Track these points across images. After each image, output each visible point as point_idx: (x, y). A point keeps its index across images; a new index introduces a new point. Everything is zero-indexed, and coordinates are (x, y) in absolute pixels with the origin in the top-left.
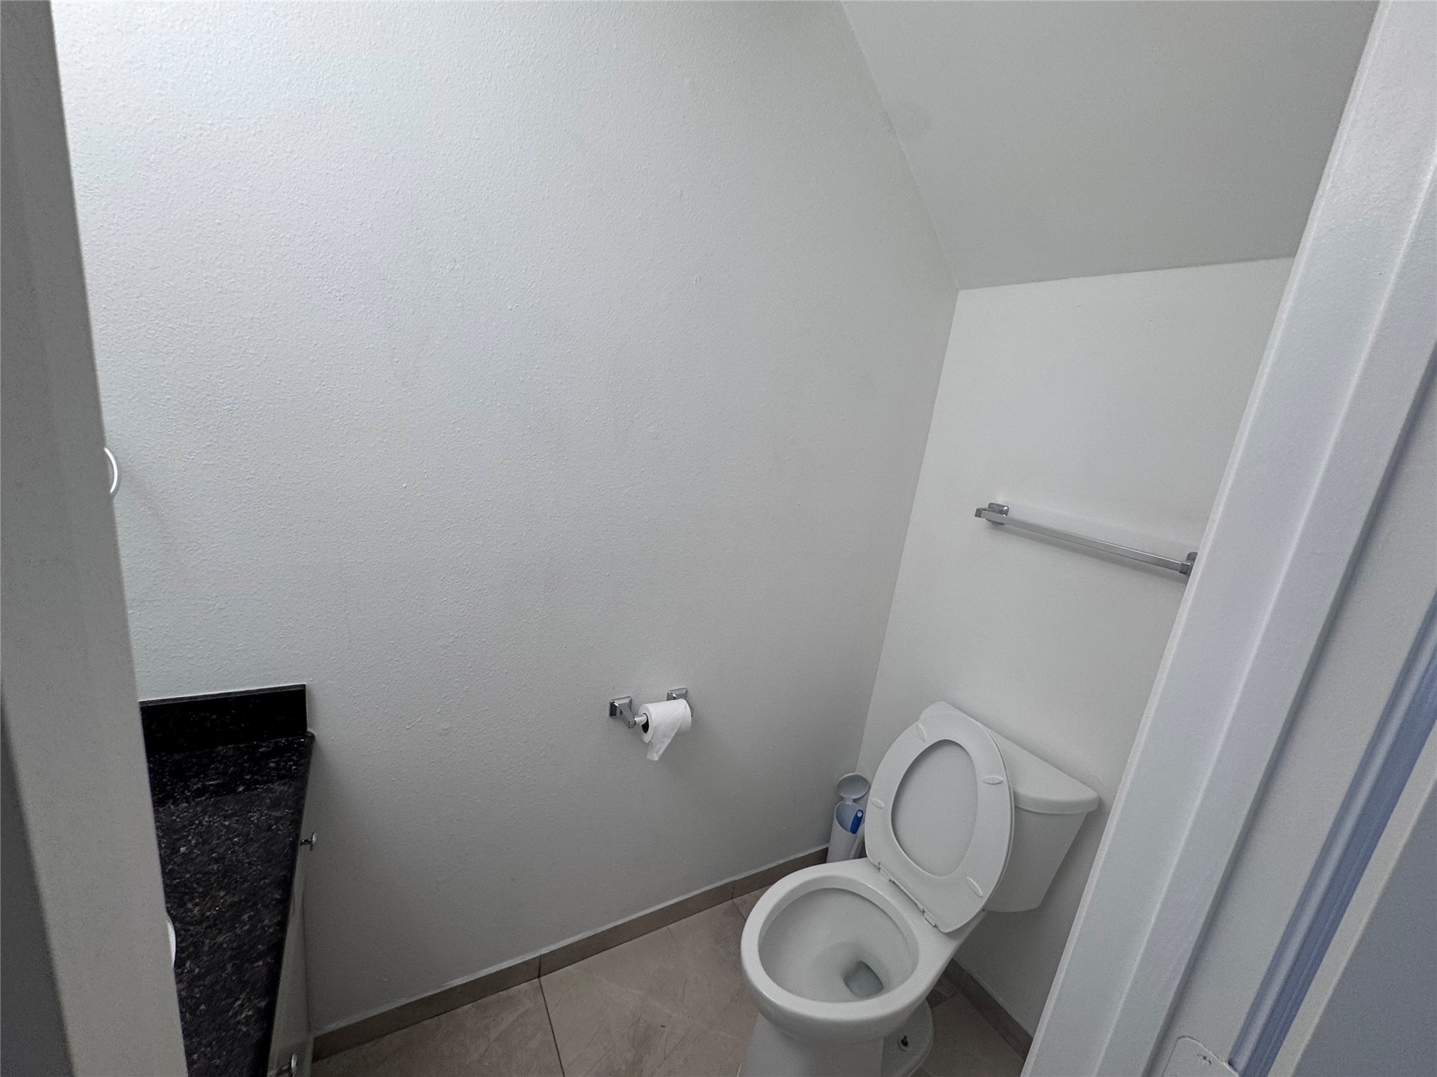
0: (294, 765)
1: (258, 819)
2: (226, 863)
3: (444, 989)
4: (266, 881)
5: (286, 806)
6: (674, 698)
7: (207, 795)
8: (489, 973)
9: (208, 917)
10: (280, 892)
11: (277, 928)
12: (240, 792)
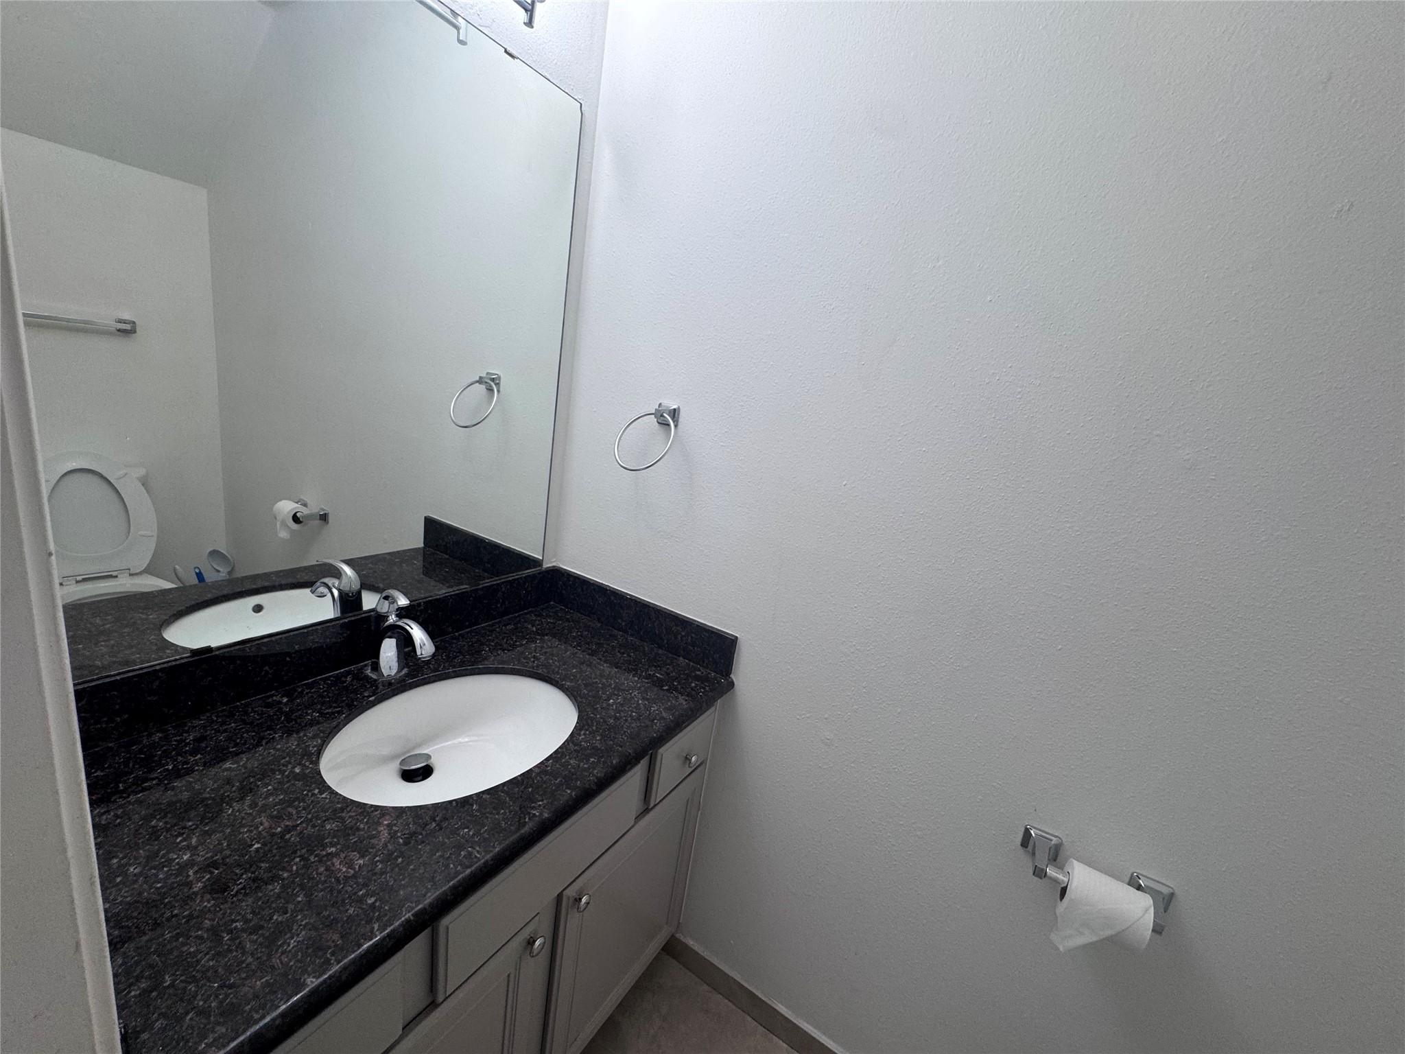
0: (703, 693)
1: (654, 711)
2: (617, 724)
3: (770, 1003)
4: (620, 749)
5: (673, 715)
6: (1139, 888)
7: (650, 680)
8: (809, 1032)
9: (581, 745)
10: (618, 761)
11: (596, 780)
12: (664, 690)
